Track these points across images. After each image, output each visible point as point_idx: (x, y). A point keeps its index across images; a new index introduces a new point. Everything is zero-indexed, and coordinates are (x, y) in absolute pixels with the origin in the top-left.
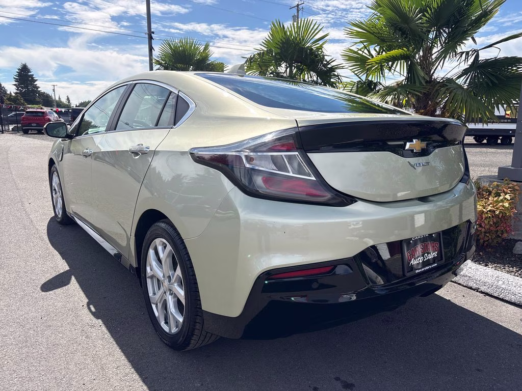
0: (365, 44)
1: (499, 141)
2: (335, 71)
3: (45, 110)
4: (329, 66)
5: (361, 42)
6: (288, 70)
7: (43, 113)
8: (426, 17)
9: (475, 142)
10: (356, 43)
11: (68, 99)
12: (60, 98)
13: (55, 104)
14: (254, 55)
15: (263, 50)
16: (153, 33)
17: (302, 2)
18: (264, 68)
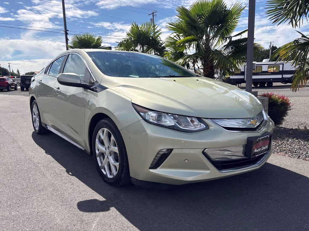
0: (177, 33)
1: (266, 85)
2: (165, 49)
3: (5, 78)
4: (162, 46)
5: (175, 32)
6: (142, 48)
7: (4, 79)
8: (202, 20)
9: (254, 86)
10: (173, 33)
11: (18, 71)
12: (13, 71)
13: (10, 74)
14: (122, 41)
15: (127, 38)
16: (68, 31)
17: (155, 11)
18: (128, 48)
